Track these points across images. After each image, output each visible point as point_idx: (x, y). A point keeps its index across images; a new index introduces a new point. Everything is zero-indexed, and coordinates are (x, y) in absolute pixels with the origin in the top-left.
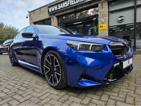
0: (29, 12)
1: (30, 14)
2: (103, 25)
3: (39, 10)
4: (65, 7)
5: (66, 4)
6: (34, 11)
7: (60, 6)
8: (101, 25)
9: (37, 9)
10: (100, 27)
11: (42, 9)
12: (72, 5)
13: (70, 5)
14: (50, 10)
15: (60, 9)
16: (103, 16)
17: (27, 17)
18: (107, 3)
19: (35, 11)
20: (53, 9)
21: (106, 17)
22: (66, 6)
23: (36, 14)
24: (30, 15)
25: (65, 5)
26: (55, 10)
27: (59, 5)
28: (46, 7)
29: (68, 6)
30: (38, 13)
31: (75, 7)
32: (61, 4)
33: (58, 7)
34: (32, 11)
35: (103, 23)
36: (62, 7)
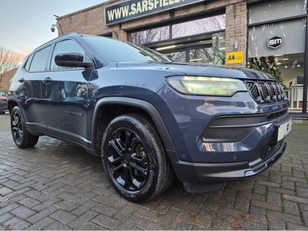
0: (59, 19)
1: (60, 22)
2: (236, 54)
3: (84, 14)
4: (146, 10)
5: (151, 4)
6: (70, 16)
8: (232, 54)
9: (79, 12)
10: (230, 58)
11: (90, 12)
12: (163, 7)
13: (161, 6)
14: (111, 16)
15: (135, 15)
16: (236, 34)
17: (53, 30)
18: (246, 7)
19: (73, 17)
20: (118, 14)
21: (242, 38)
22: (150, 8)
23: (76, 24)
24: (60, 25)
25: (148, 6)
27: (134, 5)
28: (101, 8)
29: (154, 10)
30: (80, 21)
31: (172, 12)
32: (139, 4)
33: (130, 10)
34: (65, 17)
35: (235, 50)
36: (139, 9)
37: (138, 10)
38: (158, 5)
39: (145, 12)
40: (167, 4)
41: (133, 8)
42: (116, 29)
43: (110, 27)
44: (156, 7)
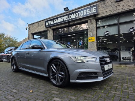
0: (29, 25)
1: (29, 26)
2: (92, 38)
3: (38, 23)
6: (33, 24)
7: (56, 21)
8: (90, 38)
9: (36, 23)
10: (90, 40)
11: (40, 22)
12: (66, 21)
13: (65, 20)
14: (47, 24)
16: (92, 30)
17: (26, 29)
18: (95, 20)
19: (34, 24)
20: (50, 23)
21: (94, 32)
22: (61, 21)
23: (35, 27)
24: (29, 27)
25: (60, 20)
27: (55, 20)
28: (44, 21)
30: (36, 26)
31: (69, 22)
32: (57, 19)
33: (54, 22)
34: (31, 24)
35: (92, 36)
36: (57, 21)
37: (57, 22)
38: (64, 20)
39: (59, 22)
40: (67, 20)
41: (55, 21)
42: (49, 29)
43: (47, 28)
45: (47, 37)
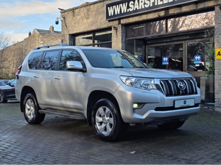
0: (63, 12)
1: (64, 14)
3: (85, 9)
4: (143, 7)
5: (147, 2)
6: (73, 10)
7: (134, 4)
9: (82, 7)
12: (158, 6)
13: (156, 4)
14: (111, 12)
15: (134, 11)
17: (57, 23)
19: (76, 11)
20: (117, 11)
22: (147, 6)
23: (78, 17)
24: (64, 18)
25: (145, 4)
26: (123, 12)
27: (132, 2)
28: (102, 4)
29: (150, 8)
30: (82, 15)
32: (136, 2)
33: (128, 7)
34: (68, 11)
36: (137, 7)
37: (135, 7)
38: (154, 3)
39: (142, 9)
40: (161, 3)
41: (131, 6)
42: (115, 23)
43: (109, 21)
44: (151, 5)
45: (111, 43)
